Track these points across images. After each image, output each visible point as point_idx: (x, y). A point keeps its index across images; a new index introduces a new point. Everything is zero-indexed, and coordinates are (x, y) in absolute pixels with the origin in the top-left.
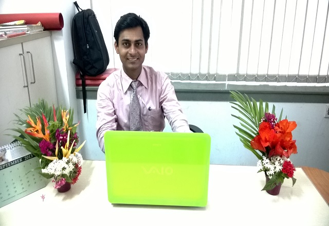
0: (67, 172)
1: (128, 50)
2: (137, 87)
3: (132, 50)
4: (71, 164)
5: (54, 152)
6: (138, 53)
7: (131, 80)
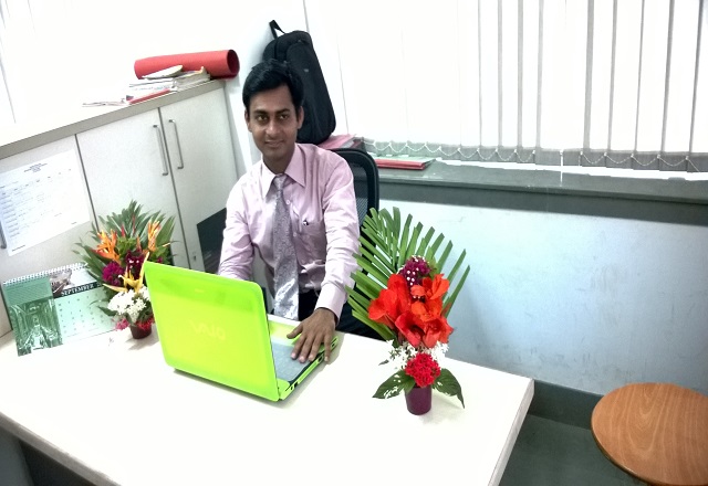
3: (271, 129)
6: (283, 132)
7: (273, 175)
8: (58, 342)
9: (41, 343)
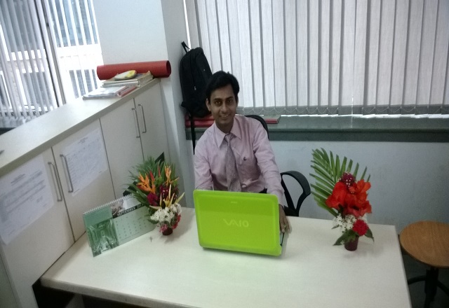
0: (168, 220)
1: (219, 108)
2: (231, 139)
4: (172, 213)
5: (159, 202)
8: (117, 244)
9: (107, 247)
